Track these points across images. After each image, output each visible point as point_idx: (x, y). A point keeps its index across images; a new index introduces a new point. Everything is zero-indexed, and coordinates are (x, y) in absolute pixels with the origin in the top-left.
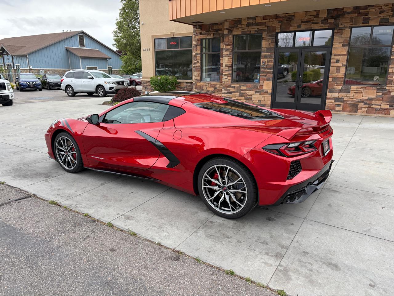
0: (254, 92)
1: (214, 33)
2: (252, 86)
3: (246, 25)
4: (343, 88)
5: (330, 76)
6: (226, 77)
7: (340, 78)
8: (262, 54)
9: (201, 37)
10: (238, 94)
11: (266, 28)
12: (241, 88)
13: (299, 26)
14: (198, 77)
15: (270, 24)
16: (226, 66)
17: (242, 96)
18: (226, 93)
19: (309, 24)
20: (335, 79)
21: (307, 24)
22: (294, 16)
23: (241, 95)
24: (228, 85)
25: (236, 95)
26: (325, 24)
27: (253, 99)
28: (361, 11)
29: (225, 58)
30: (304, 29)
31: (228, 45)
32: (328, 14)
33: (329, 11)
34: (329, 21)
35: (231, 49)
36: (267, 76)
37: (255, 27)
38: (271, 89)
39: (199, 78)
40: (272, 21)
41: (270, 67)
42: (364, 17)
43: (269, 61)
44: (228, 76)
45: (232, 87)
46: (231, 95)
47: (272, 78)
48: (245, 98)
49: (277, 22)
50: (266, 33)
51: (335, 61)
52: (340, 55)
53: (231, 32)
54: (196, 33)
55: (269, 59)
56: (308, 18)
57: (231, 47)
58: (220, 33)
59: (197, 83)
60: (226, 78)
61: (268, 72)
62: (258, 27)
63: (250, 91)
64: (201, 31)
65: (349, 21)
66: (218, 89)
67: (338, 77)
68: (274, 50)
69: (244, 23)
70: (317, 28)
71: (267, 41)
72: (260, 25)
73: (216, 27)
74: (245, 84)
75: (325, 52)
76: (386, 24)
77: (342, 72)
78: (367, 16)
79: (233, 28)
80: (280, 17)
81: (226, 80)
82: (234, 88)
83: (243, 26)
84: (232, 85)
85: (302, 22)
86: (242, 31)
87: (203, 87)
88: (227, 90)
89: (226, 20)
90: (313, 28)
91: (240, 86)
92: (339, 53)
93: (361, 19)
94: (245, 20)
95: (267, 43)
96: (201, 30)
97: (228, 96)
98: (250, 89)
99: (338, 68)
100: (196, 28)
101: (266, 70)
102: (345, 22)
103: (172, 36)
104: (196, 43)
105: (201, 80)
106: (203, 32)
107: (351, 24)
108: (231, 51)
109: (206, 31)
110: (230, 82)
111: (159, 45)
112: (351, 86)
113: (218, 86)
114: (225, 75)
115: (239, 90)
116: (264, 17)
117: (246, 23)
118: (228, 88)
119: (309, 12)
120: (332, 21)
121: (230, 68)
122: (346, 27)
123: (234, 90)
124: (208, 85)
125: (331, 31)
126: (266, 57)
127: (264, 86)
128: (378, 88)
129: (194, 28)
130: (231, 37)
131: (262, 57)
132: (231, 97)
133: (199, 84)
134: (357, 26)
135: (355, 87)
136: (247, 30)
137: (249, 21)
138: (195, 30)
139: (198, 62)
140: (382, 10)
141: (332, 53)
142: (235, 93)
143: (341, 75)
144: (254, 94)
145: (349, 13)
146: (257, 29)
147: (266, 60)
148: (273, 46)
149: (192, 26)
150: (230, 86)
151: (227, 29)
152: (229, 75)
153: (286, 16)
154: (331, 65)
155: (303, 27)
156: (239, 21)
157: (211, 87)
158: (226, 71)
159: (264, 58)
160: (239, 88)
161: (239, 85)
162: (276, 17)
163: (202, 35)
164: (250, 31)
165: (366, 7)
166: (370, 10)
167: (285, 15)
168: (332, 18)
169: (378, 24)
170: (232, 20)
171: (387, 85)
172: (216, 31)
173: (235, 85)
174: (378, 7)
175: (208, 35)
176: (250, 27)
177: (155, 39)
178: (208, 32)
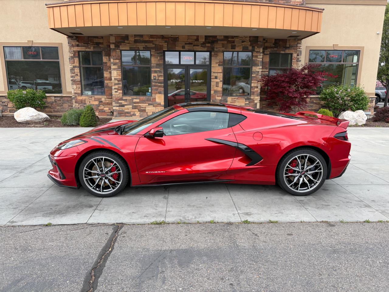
0: (148, 105)
1: (94, 46)
2: (145, 99)
3: (133, 42)
4: (222, 99)
5: (211, 90)
6: (116, 90)
7: (219, 91)
8: (152, 69)
9: (78, 49)
10: (131, 106)
11: (154, 46)
12: (134, 101)
13: (183, 47)
14: (78, 91)
15: (157, 43)
16: (115, 79)
17: (135, 109)
18: (117, 106)
19: (191, 46)
20: (216, 91)
21: (189, 46)
22: (178, 38)
23: (134, 107)
24: (119, 98)
25: (129, 108)
26: (204, 47)
27: (147, 111)
28: (229, 39)
29: (113, 72)
30: (188, 50)
31: (115, 59)
32: (205, 39)
33: (206, 37)
34: (207, 45)
35: (120, 63)
36: (159, 89)
37: (144, 44)
38: (163, 101)
39: (80, 92)
40: (159, 40)
41: (161, 81)
42: (232, 44)
43: (159, 76)
44: (118, 90)
45: (124, 100)
46: (123, 108)
47: (163, 91)
48: (139, 110)
49: (164, 42)
50: (154, 50)
51: (214, 77)
52: (218, 73)
53: (119, 47)
54: (71, 45)
55: (159, 74)
56: (190, 41)
57: (119, 62)
58: (101, 46)
59: (77, 97)
60: (116, 92)
61: (160, 86)
62: (146, 44)
63: (144, 103)
64: (77, 43)
65: (221, 47)
66: (104, 103)
67: (217, 90)
68: (163, 66)
69: (131, 39)
70: (198, 50)
71: (156, 58)
72: (148, 43)
73: (96, 40)
74: (137, 97)
75: (206, 70)
76: (246, 50)
77: (220, 87)
78: (234, 44)
79: (120, 43)
80: (166, 38)
81: (117, 93)
82: (126, 101)
83: (131, 42)
84: (123, 98)
85: (186, 44)
86: (130, 47)
87: (85, 101)
88: (118, 103)
89: (112, 35)
90: (195, 50)
91: (133, 99)
92: (217, 71)
93: (230, 45)
94: (132, 36)
95: (156, 59)
96: (78, 41)
97: (120, 109)
98: (143, 102)
99: (217, 83)
100: (71, 39)
101: (157, 84)
102: (219, 47)
103: (30, 45)
104: (72, 55)
105: (82, 94)
106: (80, 44)
107: (223, 49)
108: (120, 65)
109: (84, 44)
110: (121, 95)
111: (12, 54)
112: (227, 97)
113: (103, 99)
114: (115, 89)
115: (131, 103)
116: (152, 36)
117: (134, 40)
118: (119, 101)
119: (190, 36)
120: (209, 45)
121: (120, 82)
122: (220, 51)
123: (126, 103)
124: (91, 98)
125: (208, 53)
126: (156, 72)
127: (156, 99)
128: (245, 98)
129: (69, 39)
130: (118, 52)
131: (152, 72)
132: (123, 110)
133: (80, 98)
134: (228, 50)
135: (230, 98)
136: (135, 46)
137: (136, 38)
138: (70, 41)
139: (77, 75)
140: (243, 40)
141: (212, 71)
142: (128, 106)
143: (220, 89)
144: (148, 106)
145: (221, 40)
146: (145, 46)
147: (156, 74)
148: (161, 62)
149: (66, 36)
150: (122, 99)
151: (113, 43)
152: (120, 89)
153: (172, 38)
154: (212, 80)
155: (187, 47)
156: (126, 37)
157: (95, 101)
158: (115, 84)
159: (155, 73)
160: (131, 101)
161: (131, 98)
162: (162, 37)
163: (79, 47)
164: (138, 47)
165: (233, 37)
166: (236, 40)
167: (170, 36)
168: (209, 43)
169: (242, 50)
170: (118, 35)
171: (252, 96)
172: (96, 44)
173: (126, 98)
174: (240, 38)
175: (87, 47)
176: (138, 44)
177: (4, 47)
178: (86, 45)
